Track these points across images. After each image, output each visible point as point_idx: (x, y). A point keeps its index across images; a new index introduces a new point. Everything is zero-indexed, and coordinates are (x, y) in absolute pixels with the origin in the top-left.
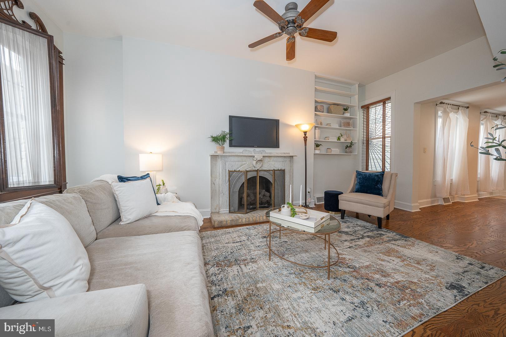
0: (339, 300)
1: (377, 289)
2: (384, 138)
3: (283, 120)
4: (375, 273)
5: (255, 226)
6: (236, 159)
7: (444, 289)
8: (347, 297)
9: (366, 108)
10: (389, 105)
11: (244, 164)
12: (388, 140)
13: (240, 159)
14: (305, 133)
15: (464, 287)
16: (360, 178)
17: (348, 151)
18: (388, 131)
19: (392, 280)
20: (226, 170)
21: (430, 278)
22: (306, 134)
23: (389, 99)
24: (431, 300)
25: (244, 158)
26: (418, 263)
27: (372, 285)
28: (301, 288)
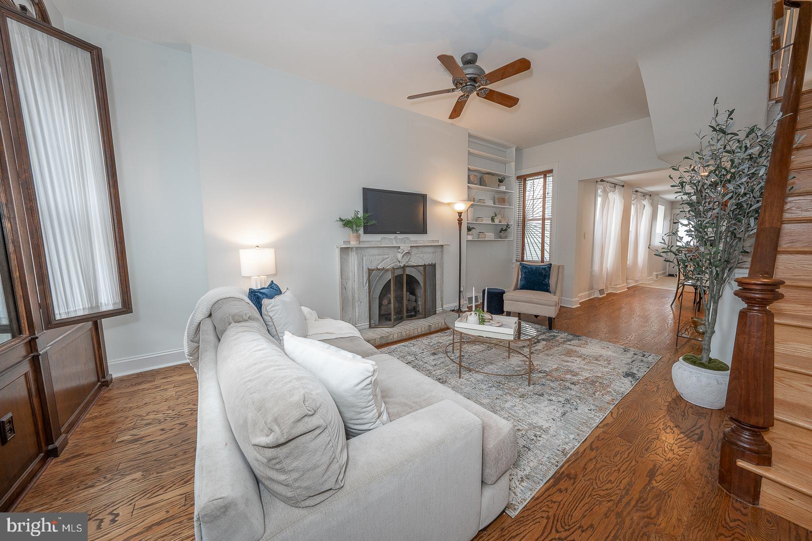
0: (546, 402)
1: (572, 386)
2: (544, 219)
3: (431, 195)
4: (566, 374)
5: (412, 342)
6: (376, 251)
7: (623, 378)
8: (553, 398)
9: (523, 179)
10: (550, 179)
11: (387, 258)
12: (547, 222)
13: (381, 251)
14: (460, 214)
15: (635, 374)
16: (525, 273)
17: (503, 236)
18: (548, 214)
19: (582, 378)
20: (363, 268)
21: (610, 371)
22: (461, 216)
23: (551, 171)
24: (616, 387)
25: (386, 250)
26: (597, 360)
27: (568, 384)
28: (509, 398)
